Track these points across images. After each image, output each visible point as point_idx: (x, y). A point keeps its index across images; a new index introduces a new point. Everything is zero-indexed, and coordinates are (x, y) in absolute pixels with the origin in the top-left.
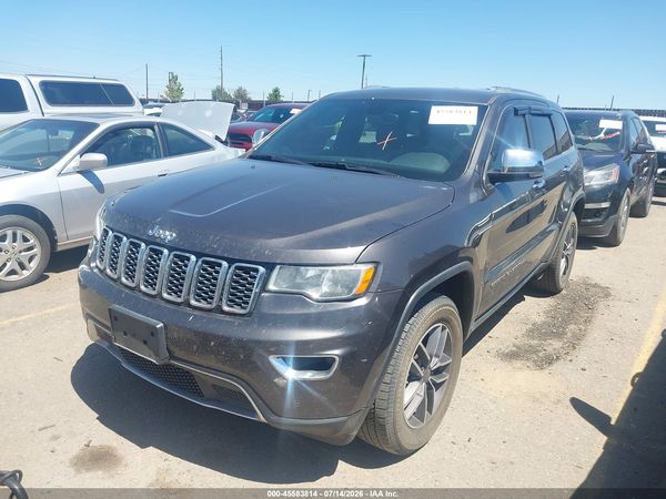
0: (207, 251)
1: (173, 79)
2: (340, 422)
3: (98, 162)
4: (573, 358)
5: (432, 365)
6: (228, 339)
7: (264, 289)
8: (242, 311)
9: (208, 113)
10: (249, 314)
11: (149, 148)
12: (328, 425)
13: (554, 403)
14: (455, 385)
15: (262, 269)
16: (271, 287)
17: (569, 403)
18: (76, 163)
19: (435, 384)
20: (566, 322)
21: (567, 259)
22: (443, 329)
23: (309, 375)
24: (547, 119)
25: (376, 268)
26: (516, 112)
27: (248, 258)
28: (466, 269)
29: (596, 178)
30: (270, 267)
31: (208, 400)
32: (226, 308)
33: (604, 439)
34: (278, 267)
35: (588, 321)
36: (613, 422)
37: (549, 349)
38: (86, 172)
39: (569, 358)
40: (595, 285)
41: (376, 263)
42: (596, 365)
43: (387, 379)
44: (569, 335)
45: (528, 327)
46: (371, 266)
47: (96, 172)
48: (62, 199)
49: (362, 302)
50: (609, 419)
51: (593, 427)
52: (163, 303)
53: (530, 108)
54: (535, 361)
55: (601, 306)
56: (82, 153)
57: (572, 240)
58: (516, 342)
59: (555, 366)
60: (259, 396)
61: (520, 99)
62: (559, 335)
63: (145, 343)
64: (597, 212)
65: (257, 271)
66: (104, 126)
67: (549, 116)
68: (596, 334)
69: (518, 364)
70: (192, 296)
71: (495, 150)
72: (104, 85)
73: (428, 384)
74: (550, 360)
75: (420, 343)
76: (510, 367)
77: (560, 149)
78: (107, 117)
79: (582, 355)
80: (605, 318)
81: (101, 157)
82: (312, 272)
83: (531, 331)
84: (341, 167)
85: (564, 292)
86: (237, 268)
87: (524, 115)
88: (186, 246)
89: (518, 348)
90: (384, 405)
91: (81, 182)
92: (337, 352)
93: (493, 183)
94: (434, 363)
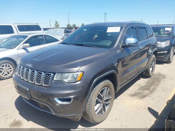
0: (39, 70)
1: (57, 23)
2: (75, 115)
3: (27, 46)
4: (151, 96)
5: (104, 99)
6: (44, 93)
7: (53, 80)
8: (48, 86)
9: (58, 32)
10: (49, 86)
11: (42, 42)
12: (71, 116)
13: (143, 109)
14: (113, 104)
15: (52, 74)
16: (55, 79)
17: (147, 109)
18: (22, 46)
19: (106, 104)
20: (151, 85)
21: (153, 68)
22: (107, 89)
23: (65, 103)
24: (144, 29)
25: (83, 73)
26: (132, 28)
27: (48, 71)
28: (113, 72)
29: (163, 44)
30: (54, 74)
31: (42, 109)
32: (43, 85)
33: (155, 119)
34: (56, 74)
35: (157, 85)
36: (159, 115)
37: (145, 93)
38: (25, 48)
39: (150, 96)
40: (162, 75)
41: (83, 72)
42: (157, 98)
43: (88, 103)
44: (151, 89)
45: (140, 87)
46: (81, 73)
47: (27, 48)
48: (18, 56)
49: (79, 83)
50: (158, 113)
51: (153, 116)
52: (30, 84)
53: (138, 26)
54: (140, 97)
55: (162, 81)
56: (24, 43)
57: (154, 62)
58: (135, 91)
59: (145, 98)
60: (52, 108)
61: (134, 24)
62: (148, 89)
63: (25, 94)
64: (164, 54)
65: (51, 75)
66: (29, 36)
67: (145, 28)
68: (159, 89)
69: (135, 97)
70: (36, 82)
71: (124, 39)
72: (34, 25)
73: (103, 104)
74: (144, 96)
75: (99, 93)
76: (132, 99)
77: (148, 37)
78: (31, 34)
79: (154, 95)
80: (163, 84)
81: (28, 44)
82: (67, 75)
83: (140, 88)
84: (82, 45)
85: (152, 77)
86: (46, 74)
87: (135, 28)
88: (34, 69)
89: (136, 93)
90: (88, 110)
91: (23, 51)
92: (72, 97)
93: (124, 48)
94: (105, 98)
